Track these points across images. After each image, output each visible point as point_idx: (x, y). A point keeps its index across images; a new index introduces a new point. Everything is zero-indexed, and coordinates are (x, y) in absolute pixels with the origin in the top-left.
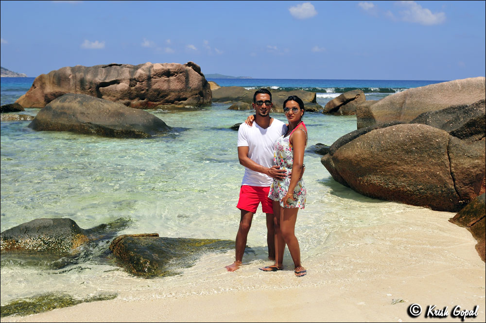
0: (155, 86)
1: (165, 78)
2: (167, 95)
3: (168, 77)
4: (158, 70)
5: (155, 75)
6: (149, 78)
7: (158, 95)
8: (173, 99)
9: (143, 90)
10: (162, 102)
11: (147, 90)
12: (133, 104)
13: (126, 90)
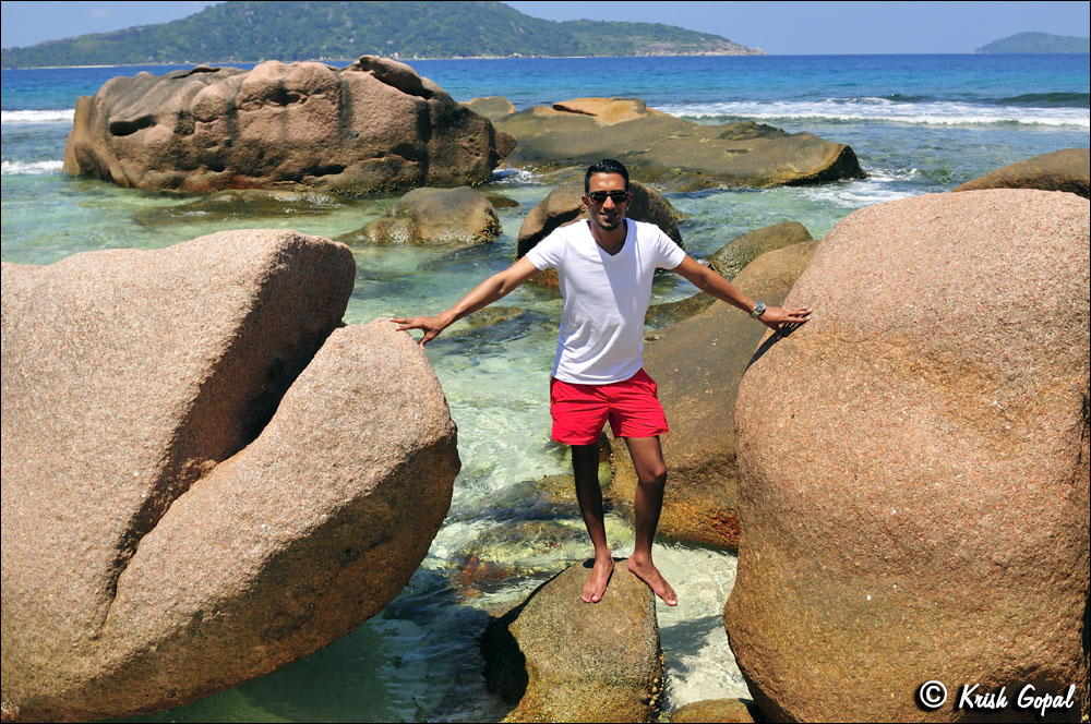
0: (247, 130)
1: (272, 108)
2: (281, 158)
3: (283, 105)
5: (245, 101)
6: (231, 110)
8: (297, 170)
9: (214, 144)
10: (271, 177)
11: (229, 144)
12: (192, 184)
13: (165, 145)
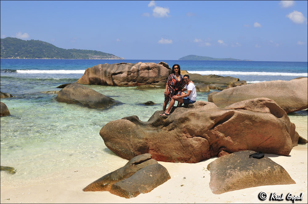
0: (141, 75)
1: (146, 71)
2: (147, 80)
3: (148, 70)
4: (143, 66)
5: (141, 69)
6: (138, 71)
7: (143, 79)
8: (151, 82)
9: (135, 77)
10: (145, 83)
11: (137, 77)
12: (129, 84)
13: (125, 77)
